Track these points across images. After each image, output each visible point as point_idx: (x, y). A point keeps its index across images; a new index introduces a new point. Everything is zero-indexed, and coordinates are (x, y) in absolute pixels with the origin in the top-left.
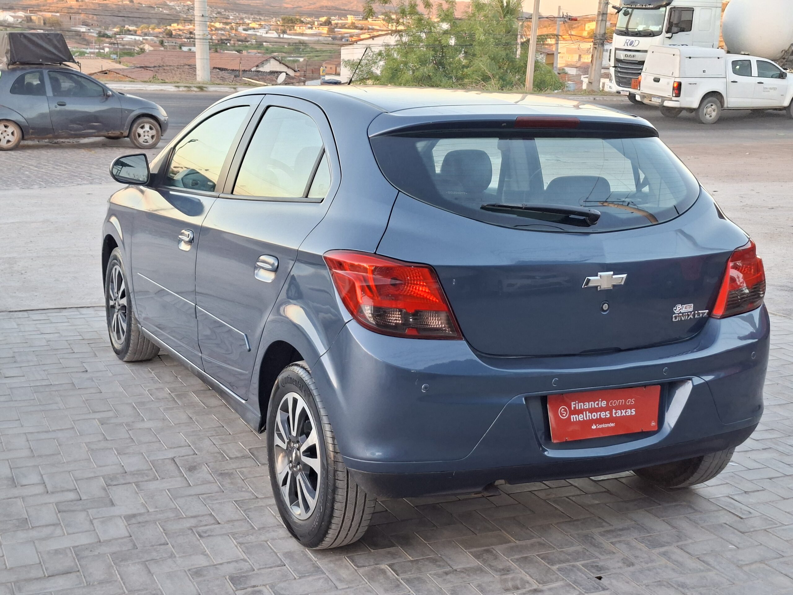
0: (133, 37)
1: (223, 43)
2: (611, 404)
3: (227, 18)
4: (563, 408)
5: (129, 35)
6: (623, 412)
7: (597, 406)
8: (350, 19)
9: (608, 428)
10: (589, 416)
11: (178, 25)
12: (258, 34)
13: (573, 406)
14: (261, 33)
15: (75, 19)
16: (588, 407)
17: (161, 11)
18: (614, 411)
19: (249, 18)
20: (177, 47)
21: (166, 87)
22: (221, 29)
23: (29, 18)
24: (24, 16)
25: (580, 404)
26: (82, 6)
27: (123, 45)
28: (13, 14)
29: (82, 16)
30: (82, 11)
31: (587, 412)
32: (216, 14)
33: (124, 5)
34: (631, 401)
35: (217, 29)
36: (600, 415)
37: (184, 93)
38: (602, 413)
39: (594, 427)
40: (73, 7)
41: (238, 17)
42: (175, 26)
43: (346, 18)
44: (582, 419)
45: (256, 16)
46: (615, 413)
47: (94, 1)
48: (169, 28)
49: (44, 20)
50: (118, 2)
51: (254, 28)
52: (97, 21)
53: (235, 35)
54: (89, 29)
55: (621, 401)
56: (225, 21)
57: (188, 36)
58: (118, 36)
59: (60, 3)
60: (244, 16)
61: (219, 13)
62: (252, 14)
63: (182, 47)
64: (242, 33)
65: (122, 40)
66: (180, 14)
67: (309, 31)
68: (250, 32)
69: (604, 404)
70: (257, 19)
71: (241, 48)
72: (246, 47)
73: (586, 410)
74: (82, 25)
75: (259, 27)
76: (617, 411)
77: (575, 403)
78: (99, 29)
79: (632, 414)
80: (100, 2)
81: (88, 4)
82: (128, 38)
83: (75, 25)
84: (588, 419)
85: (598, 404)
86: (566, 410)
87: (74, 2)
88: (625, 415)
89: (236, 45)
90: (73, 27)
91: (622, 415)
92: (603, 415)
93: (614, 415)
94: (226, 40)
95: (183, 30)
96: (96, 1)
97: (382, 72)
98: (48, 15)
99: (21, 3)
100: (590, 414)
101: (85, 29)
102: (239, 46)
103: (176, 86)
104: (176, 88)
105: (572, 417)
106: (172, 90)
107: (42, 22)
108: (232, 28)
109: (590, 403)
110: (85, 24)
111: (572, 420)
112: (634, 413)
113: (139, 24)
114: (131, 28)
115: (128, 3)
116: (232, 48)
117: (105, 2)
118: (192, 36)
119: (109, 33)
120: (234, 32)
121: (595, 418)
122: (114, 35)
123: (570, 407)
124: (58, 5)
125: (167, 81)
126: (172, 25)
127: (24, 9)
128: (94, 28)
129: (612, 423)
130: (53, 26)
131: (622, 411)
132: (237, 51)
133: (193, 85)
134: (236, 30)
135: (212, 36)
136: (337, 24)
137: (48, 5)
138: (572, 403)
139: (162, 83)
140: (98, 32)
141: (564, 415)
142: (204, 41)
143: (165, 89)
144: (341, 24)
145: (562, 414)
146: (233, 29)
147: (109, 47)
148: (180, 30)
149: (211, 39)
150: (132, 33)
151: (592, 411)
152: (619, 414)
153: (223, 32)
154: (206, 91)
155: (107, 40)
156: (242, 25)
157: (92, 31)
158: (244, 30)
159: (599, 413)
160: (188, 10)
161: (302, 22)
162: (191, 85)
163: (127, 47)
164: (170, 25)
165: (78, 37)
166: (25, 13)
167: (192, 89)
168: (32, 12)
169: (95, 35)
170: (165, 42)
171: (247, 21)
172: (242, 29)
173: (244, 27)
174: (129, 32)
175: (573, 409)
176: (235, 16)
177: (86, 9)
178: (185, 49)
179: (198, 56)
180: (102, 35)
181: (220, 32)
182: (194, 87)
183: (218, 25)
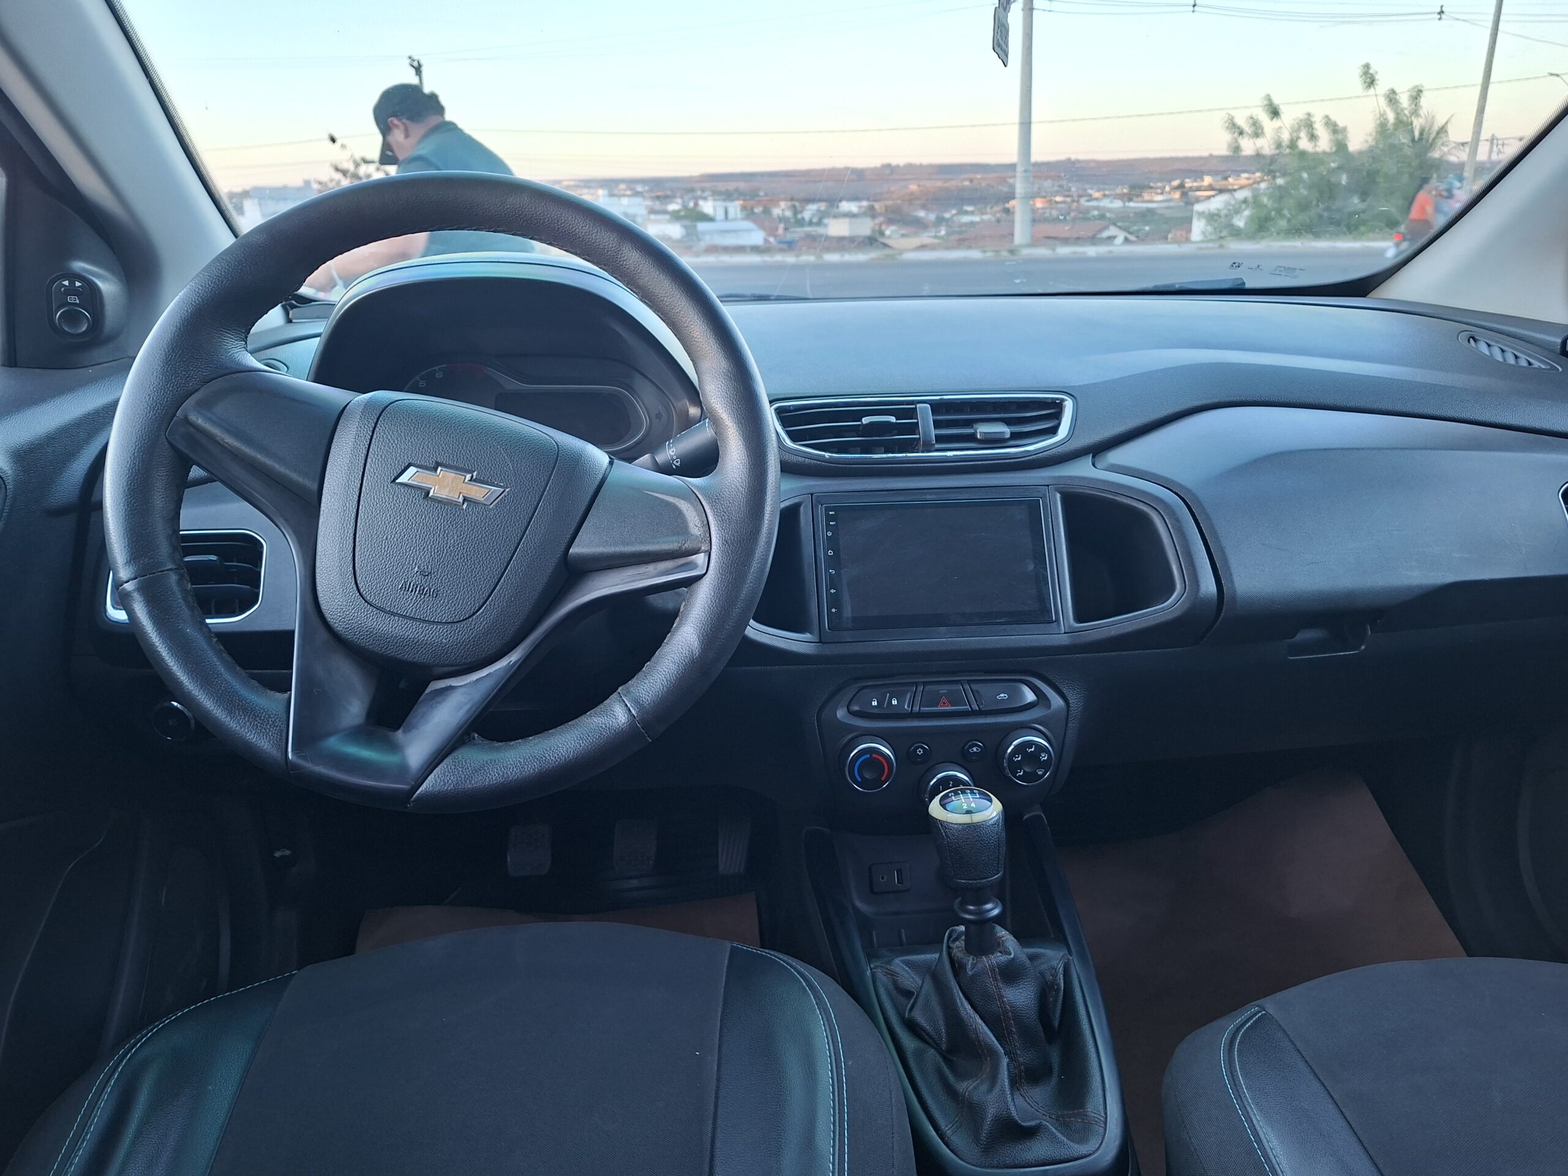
8: (1208, 180)
14: (1106, 203)
23: (872, 207)
24: (867, 205)
35: (1057, 203)
41: (1080, 188)
43: (1203, 180)
45: (1100, 186)
51: (1097, 199)
53: (1076, 207)
54: (928, 214)
56: (1067, 193)
60: (1087, 187)
62: (1096, 184)
64: (1084, 205)
67: (1159, 198)
68: (1093, 203)
70: (1101, 189)
72: (1087, 217)
74: (921, 210)
75: (1103, 197)
78: (936, 213)
83: (914, 210)
89: (1077, 218)
90: (912, 212)
94: (1066, 213)
97: (1246, 224)
98: (889, 203)
101: (923, 213)
102: (1080, 218)
108: (1073, 201)
113: (977, 204)
119: (947, 215)
127: (868, 199)
130: (893, 213)
134: (1078, 202)
136: (1191, 187)
140: (935, 216)
144: (1197, 187)
146: (1075, 202)
155: (945, 223)
156: (1085, 197)
157: (930, 215)
158: (1087, 201)
161: (1151, 188)
174: (967, 213)
183: (1058, 199)
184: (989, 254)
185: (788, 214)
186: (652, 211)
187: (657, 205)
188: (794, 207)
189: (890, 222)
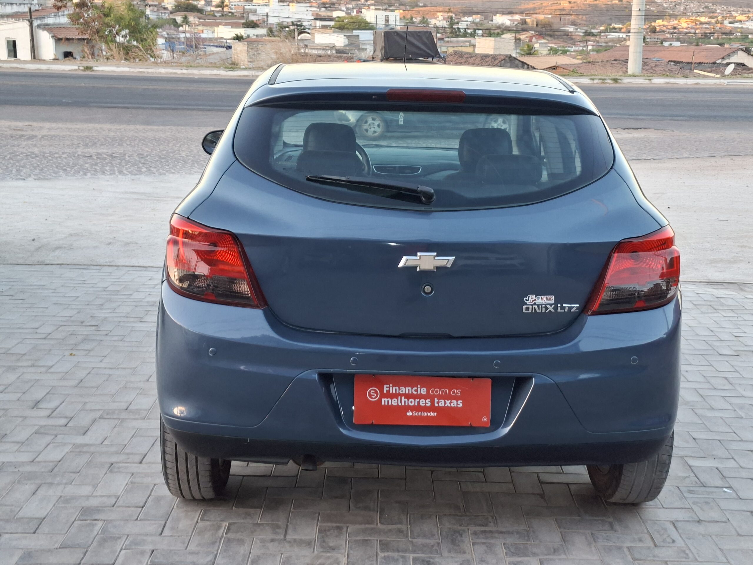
0: (617, 34)
1: (706, 36)
2: (433, 392)
3: (713, 13)
4: (373, 390)
5: (614, 32)
6: (448, 402)
7: (416, 393)
9: (427, 416)
10: (405, 401)
11: (663, 21)
12: (744, 26)
13: (386, 389)
14: (748, 25)
15: (565, 19)
16: (404, 392)
17: (648, 8)
18: (436, 400)
19: (737, 11)
20: (659, 42)
21: (581, 80)
22: (706, 23)
23: (524, 21)
24: (519, 19)
25: (394, 388)
26: (574, 7)
27: (607, 43)
28: (510, 18)
29: (573, 17)
30: (573, 12)
31: (403, 398)
32: (703, 8)
33: (613, 5)
34: (458, 392)
35: (701, 23)
36: (419, 402)
37: (597, 85)
38: (421, 400)
39: (409, 414)
40: (565, 9)
41: (725, 10)
42: (659, 22)
44: (396, 404)
45: (745, 9)
46: (438, 403)
47: (586, 2)
48: (653, 24)
49: (537, 22)
50: (608, 1)
51: (741, 21)
52: (586, 21)
53: (720, 29)
54: (576, 29)
55: (445, 391)
56: (711, 15)
57: (672, 31)
58: (602, 34)
59: (554, 6)
60: (732, 9)
61: (707, 7)
62: (741, 7)
63: (664, 42)
64: (727, 26)
65: (607, 37)
66: (667, 10)
68: (736, 25)
69: (424, 391)
70: (745, 11)
71: (724, 41)
72: (730, 39)
73: (401, 395)
74: (571, 25)
75: (747, 20)
76: (440, 401)
77: (388, 386)
78: (585, 28)
79: (458, 406)
80: (591, 3)
81: (579, 5)
82: (614, 35)
83: (564, 25)
84: (403, 404)
85: (416, 391)
86: (376, 392)
87: (566, 4)
88: (449, 405)
89: (720, 37)
90: (562, 27)
91: (446, 405)
92: (422, 402)
93: (436, 405)
94: (710, 33)
95: (667, 26)
96: (588, 2)
98: (541, 17)
99: (520, 8)
100: (406, 400)
101: (572, 28)
102: (723, 39)
103: (591, 79)
104: (591, 81)
105: (383, 400)
106: (587, 83)
107: (535, 23)
108: (717, 22)
109: (407, 389)
110: (574, 24)
111: (383, 403)
112: (461, 405)
113: (625, 21)
114: (617, 26)
115: (617, 2)
116: (715, 41)
117: (595, 2)
118: (675, 31)
119: (594, 31)
120: (719, 25)
121: (413, 404)
122: (599, 33)
123: (382, 390)
124: (552, 8)
125: (584, 74)
126: (657, 21)
127: (521, 12)
128: (581, 28)
129: (433, 412)
130: (544, 27)
131: (446, 401)
132: (719, 44)
133: (608, 77)
134: (722, 23)
135: (696, 30)
137: (543, 8)
138: (385, 386)
139: (580, 76)
140: (584, 31)
141: (374, 397)
142: (639, 34)
143: (579, 82)
145: (370, 396)
146: (719, 23)
147: (592, 45)
148: (664, 26)
149: (695, 33)
150: (617, 30)
151: (408, 396)
152: (442, 403)
153: (707, 26)
154: (620, 83)
155: (592, 38)
156: (729, 19)
157: (579, 30)
158: (730, 23)
159: (417, 400)
160: (675, 6)
162: (605, 77)
163: (610, 44)
164: (655, 22)
165: (565, 37)
166: (521, 16)
167: (606, 81)
168: (527, 15)
169: (582, 34)
170: (648, 38)
171: (735, 14)
172: (728, 22)
173: (730, 20)
174: (614, 30)
175: (385, 392)
176: (723, 9)
177: (576, 10)
178: (666, 44)
179: (631, 50)
180: (588, 34)
181: (704, 26)
182: (609, 79)
183: (703, 19)
184: (596, 81)
185: (445, 24)
186: (318, 18)
187: (323, 13)
188: (451, 18)
189: (541, 35)
